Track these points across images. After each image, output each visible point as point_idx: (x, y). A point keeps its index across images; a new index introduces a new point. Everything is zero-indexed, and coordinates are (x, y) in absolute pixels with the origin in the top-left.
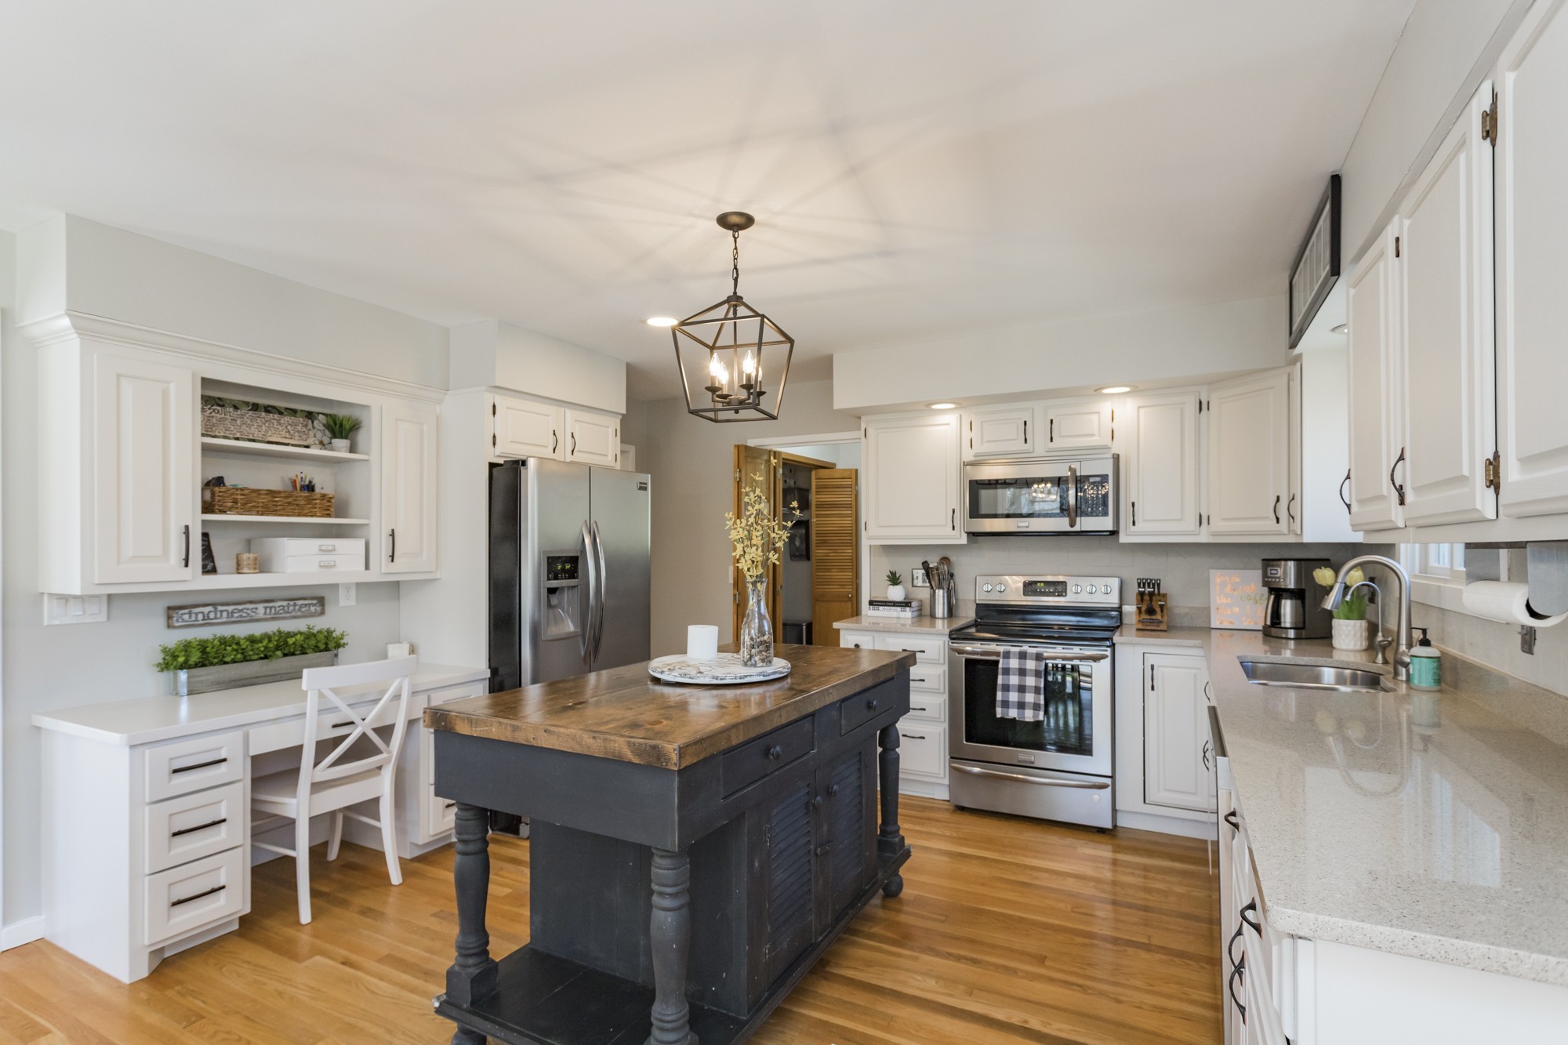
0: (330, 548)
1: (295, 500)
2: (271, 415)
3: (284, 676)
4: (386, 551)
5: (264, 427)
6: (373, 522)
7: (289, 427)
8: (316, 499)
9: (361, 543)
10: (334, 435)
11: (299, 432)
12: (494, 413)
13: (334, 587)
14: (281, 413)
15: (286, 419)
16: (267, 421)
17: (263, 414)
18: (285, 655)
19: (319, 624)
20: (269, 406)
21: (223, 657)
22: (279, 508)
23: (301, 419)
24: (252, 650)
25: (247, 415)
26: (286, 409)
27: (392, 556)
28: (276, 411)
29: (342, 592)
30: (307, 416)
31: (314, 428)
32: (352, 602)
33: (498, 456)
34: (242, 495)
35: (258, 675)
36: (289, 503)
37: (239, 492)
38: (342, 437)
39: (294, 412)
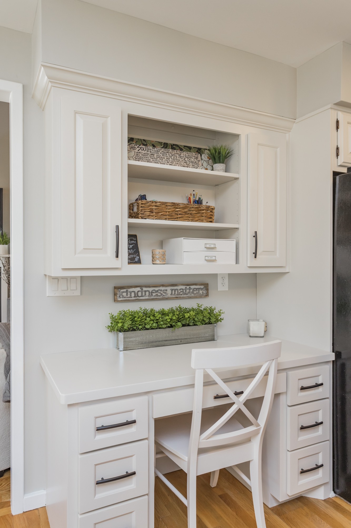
0: (212, 246)
1: (189, 210)
2: (175, 151)
3: (182, 341)
4: (251, 249)
5: (170, 159)
6: (242, 226)
7: (186, 159)
8: (203, 210)
9: (234, 243)
10: (215, 162)
11: (192, 162)
12: (337, 128)
13: (215, 276)
14: (181, 150)
15: (184, 154)
16: (172, 155)
17: (171, 150)
18: (184, 325)
19: (205, 303)
20: (174, 145)
21: (145, 324)
22: (179, 216)
23: (194, 154)
24: (162, 321)
25: (161, 151)
26: (185, 146)
27: (255, 254)
28: (178, 148)
29: (220, 280)
30: (197, 151)
31: (202, 159)
32: (226, 288)
33: (341, 166)
34: (156, 206)
35: (167, 339)
36: (185, 213)
37: (154, 204)
38: (220, 162)
39: (189, 149)
